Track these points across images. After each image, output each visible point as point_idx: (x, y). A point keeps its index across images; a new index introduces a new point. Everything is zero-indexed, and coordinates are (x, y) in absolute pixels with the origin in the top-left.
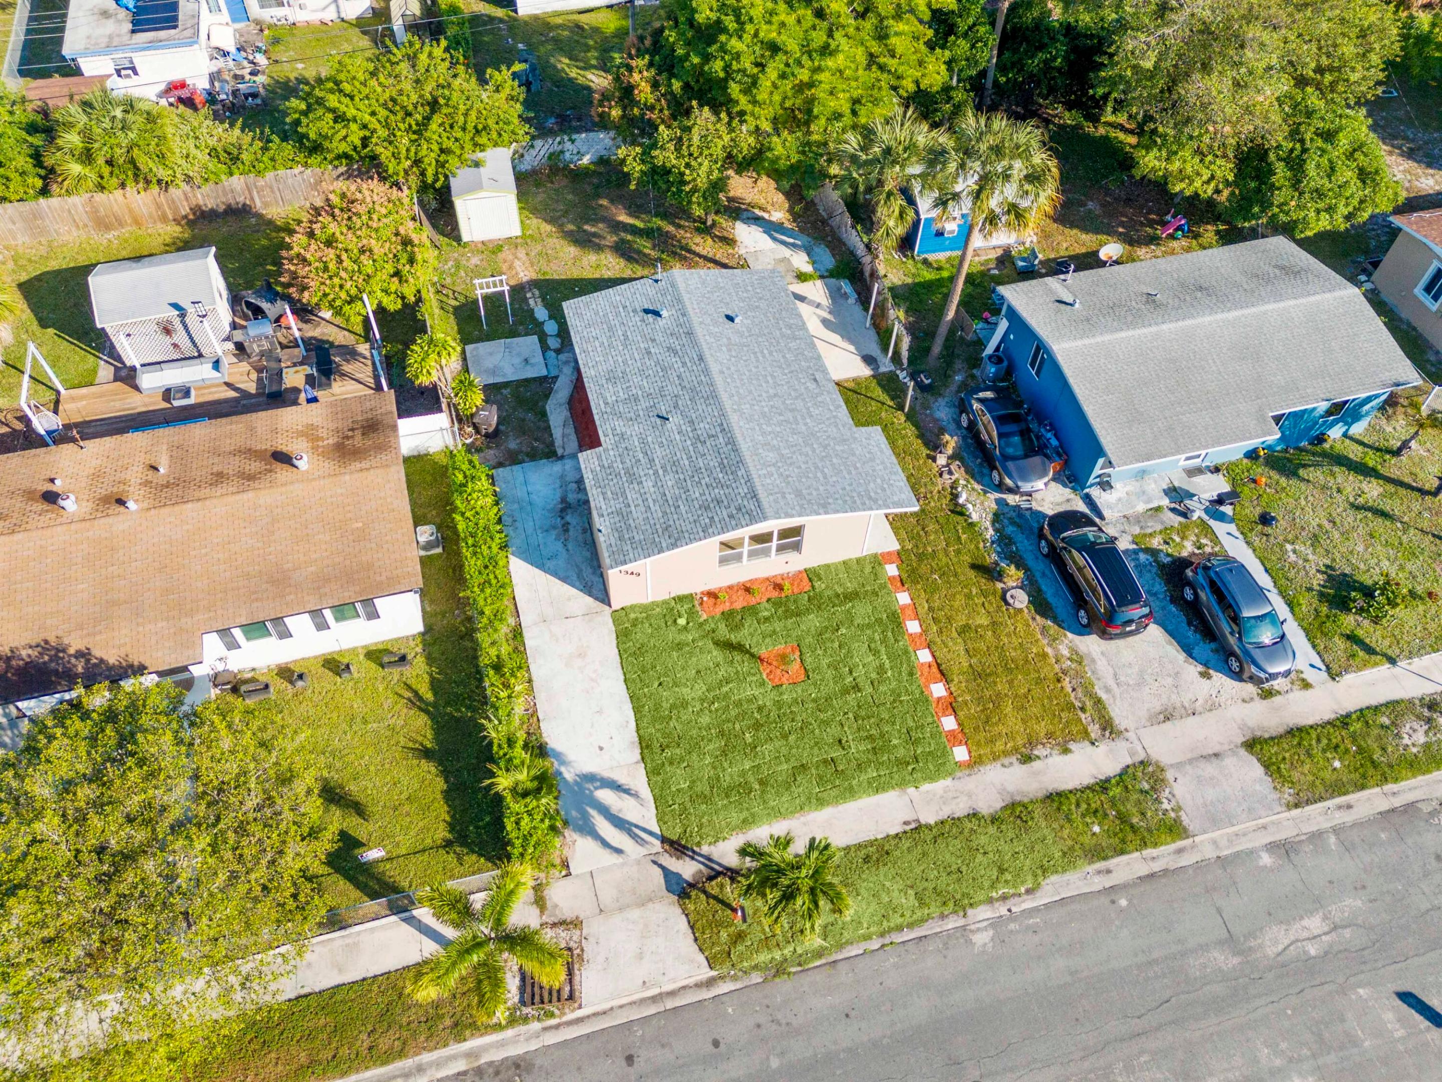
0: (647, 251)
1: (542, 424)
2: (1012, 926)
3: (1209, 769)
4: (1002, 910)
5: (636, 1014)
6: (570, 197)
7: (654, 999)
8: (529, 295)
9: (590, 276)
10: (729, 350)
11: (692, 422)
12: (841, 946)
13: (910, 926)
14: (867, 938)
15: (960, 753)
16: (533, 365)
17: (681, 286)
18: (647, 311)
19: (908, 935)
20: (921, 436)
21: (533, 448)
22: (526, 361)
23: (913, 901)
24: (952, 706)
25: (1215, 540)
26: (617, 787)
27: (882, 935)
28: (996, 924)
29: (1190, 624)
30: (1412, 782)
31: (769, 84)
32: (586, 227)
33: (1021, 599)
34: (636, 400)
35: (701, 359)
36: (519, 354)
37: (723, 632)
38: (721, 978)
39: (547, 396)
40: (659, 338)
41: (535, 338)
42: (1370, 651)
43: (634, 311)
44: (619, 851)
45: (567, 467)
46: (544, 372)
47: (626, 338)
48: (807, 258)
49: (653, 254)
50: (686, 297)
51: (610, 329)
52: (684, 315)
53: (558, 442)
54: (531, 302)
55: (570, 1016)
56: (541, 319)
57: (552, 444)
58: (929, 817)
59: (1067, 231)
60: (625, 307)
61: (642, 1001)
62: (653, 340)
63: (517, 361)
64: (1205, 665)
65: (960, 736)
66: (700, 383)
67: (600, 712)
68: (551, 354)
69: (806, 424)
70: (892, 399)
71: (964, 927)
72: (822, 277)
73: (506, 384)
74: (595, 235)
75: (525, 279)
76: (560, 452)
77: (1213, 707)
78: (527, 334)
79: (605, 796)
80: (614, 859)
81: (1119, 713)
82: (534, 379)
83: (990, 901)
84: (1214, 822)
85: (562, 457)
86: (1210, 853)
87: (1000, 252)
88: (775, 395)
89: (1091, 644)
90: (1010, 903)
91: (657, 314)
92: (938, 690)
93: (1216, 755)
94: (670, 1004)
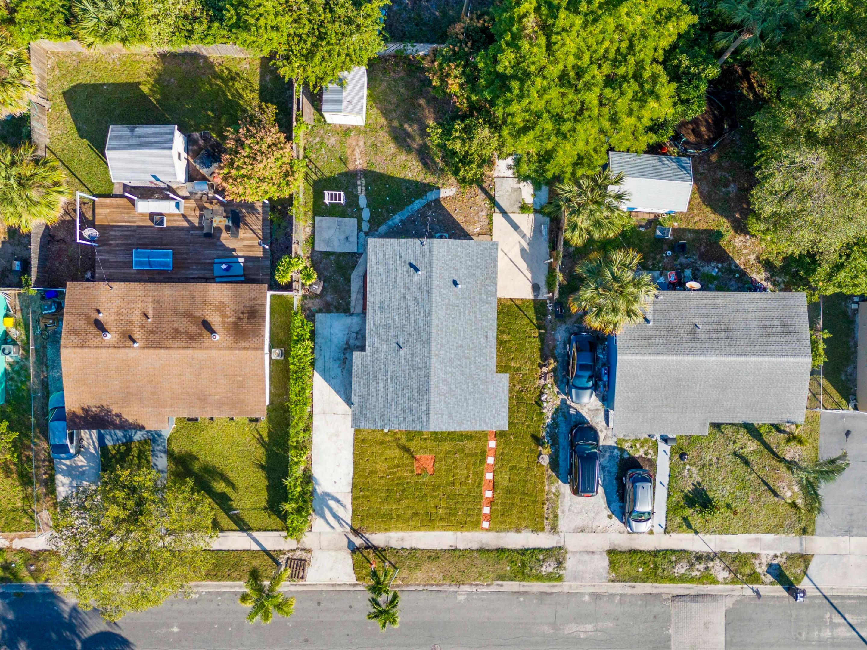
0: (437, 160)
1: (346, 287)
2: (475, 596)
3: (586, 557)
4: (474, 589)
5: (324, 589)
6: (402, 90)
7: (333, 585)
8: (359, 183)
9: (398, 176)
10: (447, 309)
11: (412, 354)
12: (407, 585)
13: (437, 585)
14: (419, 585)
15: (485, 524)
16: (350, 243)
18: (411, 265)
19: (434, 588)
20: (541, 350)
21: (338, 303)
22: (347, 238)
23: (441, 577)
24: (491, 502)
25: (656, 453)
26: (338, 501)
27: (425, 586)
28: (469, 593)
29: (617, 491)
30: (668, 585)
32: (406, 126)
33: (545, 460)
34: (390, 328)
35: (430, 314)
36: (344, 232)
37: (403, 441)
38: (359, 584)
39: (353, 268)
40: (413, 289)
41: (354, 221)
42: (689, 526)
43: (405, 262)
44: (333, 528)
45: (354, 321)
46: (355, 250)
47: (395, 282)
48: (532, 191)
49: (441, 165)
52: (430, 277)
53: (353, 304)
54: (359, 188)
55: (301, 583)
56: (362, 207)
57: (349, 303)
58: (461, 547)
61: (328, 585)
62: (409, 289)
63: (343, 237)
64: (613, 513)
65: (489, 518)
66: (424, 330)
67: (338, 466)
68: (362, 234)
69: (470, 369)
71: (456, 592)
72: (536, 211)
73: (333, 253)
74: (409, 135)
75: (359, 167)
76: (352, 310)
77: (605, 531)
78: (352, 217)
79: (332, 503)
80: (330, 530)
81: (562, 524)
82: (349, 253)
83: (471, 585)
84: (575, 579)
85: (352, 314)
86: (566, 589)
87: (652, 217)
88: (461, 346)
89: (566, 489)
90: (478, 587)
91: (417, 270)
92: (489, 494)
93: (593, 552)
94: (338, 589)
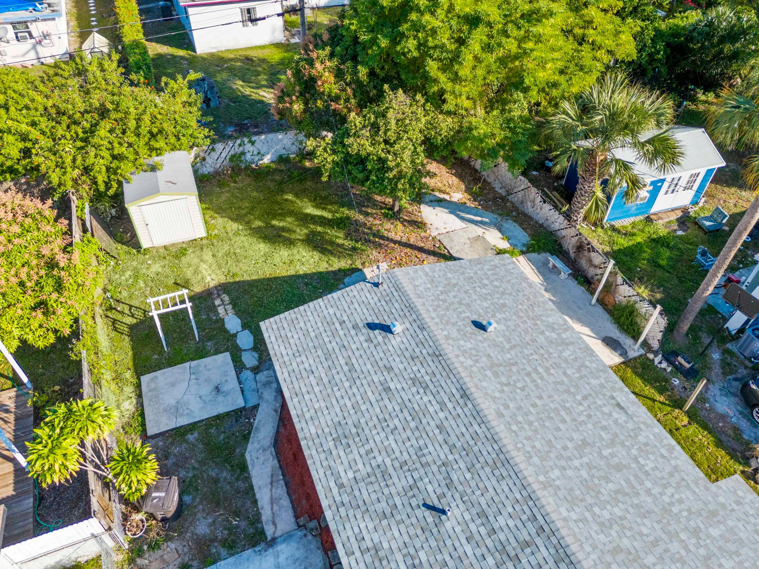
0: (340, 241)
1: (242, 485)
6: (255, 194)
8: (217, 302)
9: (284, 273)
10: (496, 375)
11: (482, 514)
16: (226, 394)
17: (408, 288)
18: (372, 326)
20: (719, 444)
21: (231, 529)
22: (217, 389)
31: (470, 57)
32: (275, 222)
34: (385, 474)
35: (465, 395)
36: (208, 380)
39: (246, 438)
40: (398, 365)
41: (226, 357)
43: (355, 327)
45: (282, 558)
46: (241, 403)
47: (352, 369)
48: (500, 235)
49: (348, 243)
50: (418, 302)
51: (328, 356)
52: (422, 328)
53: (266, 515)
54: (221, 310)
56: (233, 331)
57: (258, 516)
59: (726, 189)
60: (342, 323)
62: (389, 369)
63: (206, 390)
66: (475, 437)
68: (247, 374)
69: (648, 492)
70: (661, 393)
72: (523, 253)
73: (192, 427)
74: (283, 229)
75: (212, 284)
76: (269, 531)
78: (217, 352)
82: (228, 414)
85: (273, 542)
87: (679, 214)
88: (585, 444)
91: (386, 329)
